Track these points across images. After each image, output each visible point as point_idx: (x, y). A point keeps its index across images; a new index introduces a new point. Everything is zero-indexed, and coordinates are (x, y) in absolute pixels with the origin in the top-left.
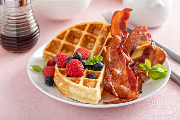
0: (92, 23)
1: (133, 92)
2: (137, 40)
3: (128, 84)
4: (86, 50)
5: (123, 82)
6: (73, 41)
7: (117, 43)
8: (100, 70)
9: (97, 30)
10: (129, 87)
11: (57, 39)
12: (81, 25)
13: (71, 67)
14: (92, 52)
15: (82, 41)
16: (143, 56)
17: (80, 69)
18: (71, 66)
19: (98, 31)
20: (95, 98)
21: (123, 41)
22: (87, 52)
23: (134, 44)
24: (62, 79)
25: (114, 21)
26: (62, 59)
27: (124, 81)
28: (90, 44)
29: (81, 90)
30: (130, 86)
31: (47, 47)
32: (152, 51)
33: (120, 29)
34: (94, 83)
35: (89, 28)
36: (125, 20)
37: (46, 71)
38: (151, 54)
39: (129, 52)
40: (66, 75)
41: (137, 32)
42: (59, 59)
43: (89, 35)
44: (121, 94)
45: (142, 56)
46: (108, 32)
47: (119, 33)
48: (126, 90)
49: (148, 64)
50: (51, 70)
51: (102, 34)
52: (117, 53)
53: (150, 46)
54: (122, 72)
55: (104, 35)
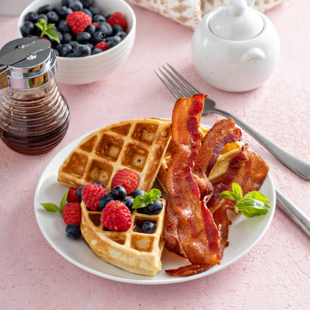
0: (140, 122)
1: (213, 254)
2: (217, 145)
3: (204, 237)
4: (131, 174)
5: (196, 232)
6: (108, 151)
7: (183, 159)
8: (158, 214)
9: (149, 132)
10: (205, 244)
11: (80, 151)
12: (120, 125)
13: (109, 216)
14: (143, 175)
15: (125, 156)
16: (228, 172)
17: (126, 220)
18: (109, 214)
19: (150, 134)
20: (152, 268)
21: (194, 154)
22: (134, 178)
23: (213, 153)
24: (95, 234)
25: (177, 117)
26: (93, 197)
27: (198, 232)
28: (137, 158)
29: (129, 255)
30: (207, 241)
31: (65, 165)
32: (243, 162)
33: (187, 131)
34: (149, 241)
35: (135, 131)
36: (196, 114)
37: (67, 213)
38: (242, 167)
39: (205, 168)
40: (101, 226)
41: (217, 132)
42: (88, 196)
43: (135, 144)
44: (194, 257)
45: (226, 173)
46: (167, 136)
47: (187, 138)
48: (201, 252)
49: (237, 191)
50: (75, 211)
51: (157, 143)
52: (183, 178)
53: (240, 153)
54: (194, 213)
55: (161, 142)
